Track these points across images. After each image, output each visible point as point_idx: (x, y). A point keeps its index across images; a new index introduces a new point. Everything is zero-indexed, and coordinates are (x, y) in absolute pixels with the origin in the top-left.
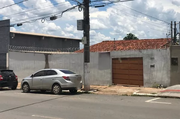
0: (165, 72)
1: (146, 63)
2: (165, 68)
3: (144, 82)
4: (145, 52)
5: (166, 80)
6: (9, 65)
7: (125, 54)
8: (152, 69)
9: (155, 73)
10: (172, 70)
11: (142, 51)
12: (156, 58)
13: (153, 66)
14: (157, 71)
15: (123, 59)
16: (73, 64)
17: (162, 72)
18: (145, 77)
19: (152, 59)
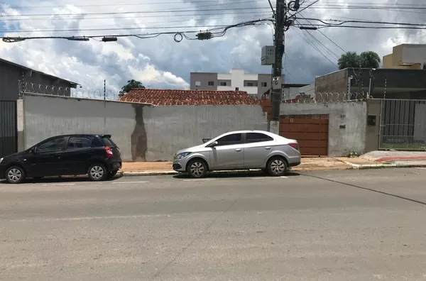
0: (359, 135)
1: (334, 122)
2: (358, 129)
3: (330, 149)
4: (332, 106)
5: (360, 145)
6: (25, 127)
7: (302, 109)
8: (342, 130)
9: (345, 137)
10: (368, 132)
11: (329, 105)
12: (347, 115)
13: (343, 127)
14: (348, 133)
15: (293, 116)
16: (203, 124)
17: (355, 134)
18: (332, 142)
19: (343, 117)
